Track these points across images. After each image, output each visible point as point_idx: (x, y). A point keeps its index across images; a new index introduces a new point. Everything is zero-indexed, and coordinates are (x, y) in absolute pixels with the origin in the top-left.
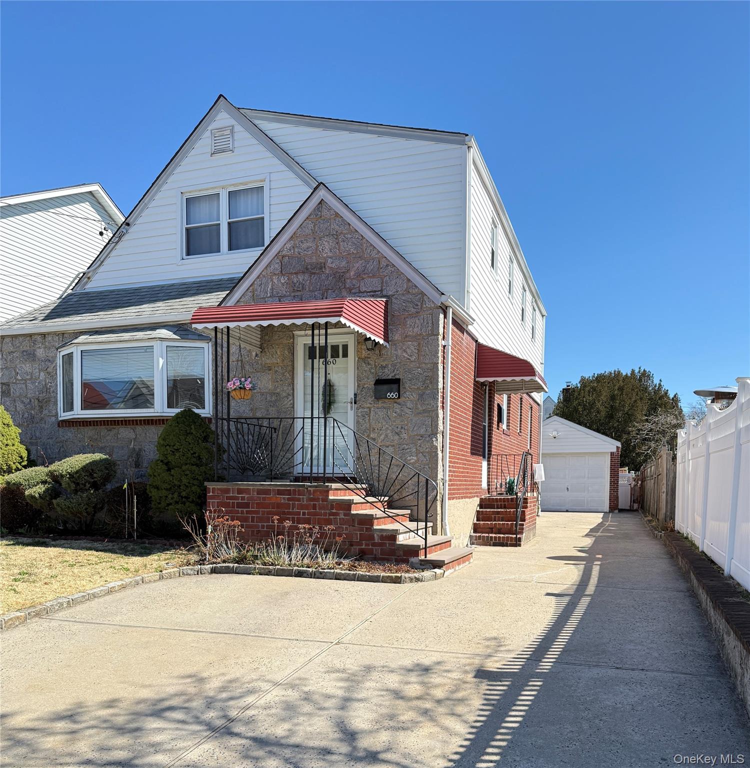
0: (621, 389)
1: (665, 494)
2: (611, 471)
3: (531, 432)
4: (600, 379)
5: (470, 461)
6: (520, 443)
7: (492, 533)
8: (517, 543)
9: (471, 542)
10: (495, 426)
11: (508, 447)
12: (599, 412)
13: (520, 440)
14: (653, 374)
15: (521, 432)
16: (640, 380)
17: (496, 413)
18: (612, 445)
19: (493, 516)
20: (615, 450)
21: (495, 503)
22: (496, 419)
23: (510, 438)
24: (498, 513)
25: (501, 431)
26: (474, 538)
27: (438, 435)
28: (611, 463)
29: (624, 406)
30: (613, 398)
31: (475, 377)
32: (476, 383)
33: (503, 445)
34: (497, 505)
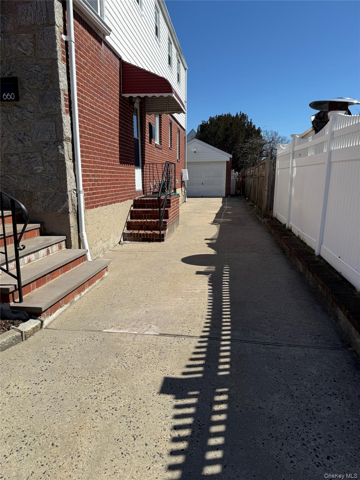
0: (231, 124)
1: (267, 191)
2: (226, 173)
3: (179, 148)
4: (220, 118)
5: (119, 169)
6: (171, 155)
7: (142, 229)
8: (160, 238)
9: (124, 238)
10: (147, 140)
11: (161, 157)
12: (219, 138)
13: (171, 153)
14: (248, 116)
15: (171, 147)
16: (241, 119)
17: (147, 130)
18: (226, 157)
19: (143, 215)
20: (229, 160)
21: (146, 204)
22: (147, 135)
23: (163, 151)
24: (147, 212)
25: (154, 145)
26: (127, 235)
27: (64, 143)
28: (227, 168)
29: (232, 134)
30: (227, 130)
31: (120, 92)
32: (122, 99)
33: (156, 156)
34: (148, 205)
